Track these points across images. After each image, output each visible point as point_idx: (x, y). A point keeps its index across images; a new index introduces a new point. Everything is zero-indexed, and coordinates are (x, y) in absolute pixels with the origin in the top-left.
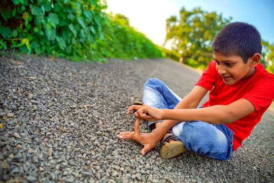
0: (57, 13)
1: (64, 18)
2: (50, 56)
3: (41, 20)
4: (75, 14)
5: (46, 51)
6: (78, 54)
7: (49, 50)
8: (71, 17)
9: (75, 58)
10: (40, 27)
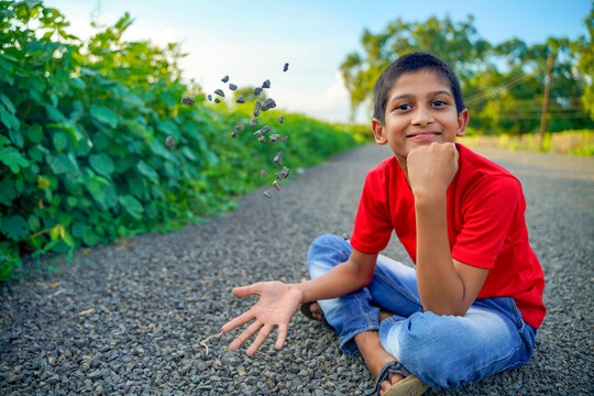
0: (104, 151)
1: (122, 155)
2: (116, 241)
3: (76, 178)
4: (142, 140)
5: (107, 234)
6: (172, 215)
7: (111, 229)
8: (136, 147)
9: (170, 224)
10: (80, 193)
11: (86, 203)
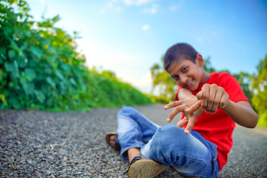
0: (34, 68)
1: (41, 72)
5: (25, 106)
7: (28, 104)
8: (49, 71)
11: (18, 88)
